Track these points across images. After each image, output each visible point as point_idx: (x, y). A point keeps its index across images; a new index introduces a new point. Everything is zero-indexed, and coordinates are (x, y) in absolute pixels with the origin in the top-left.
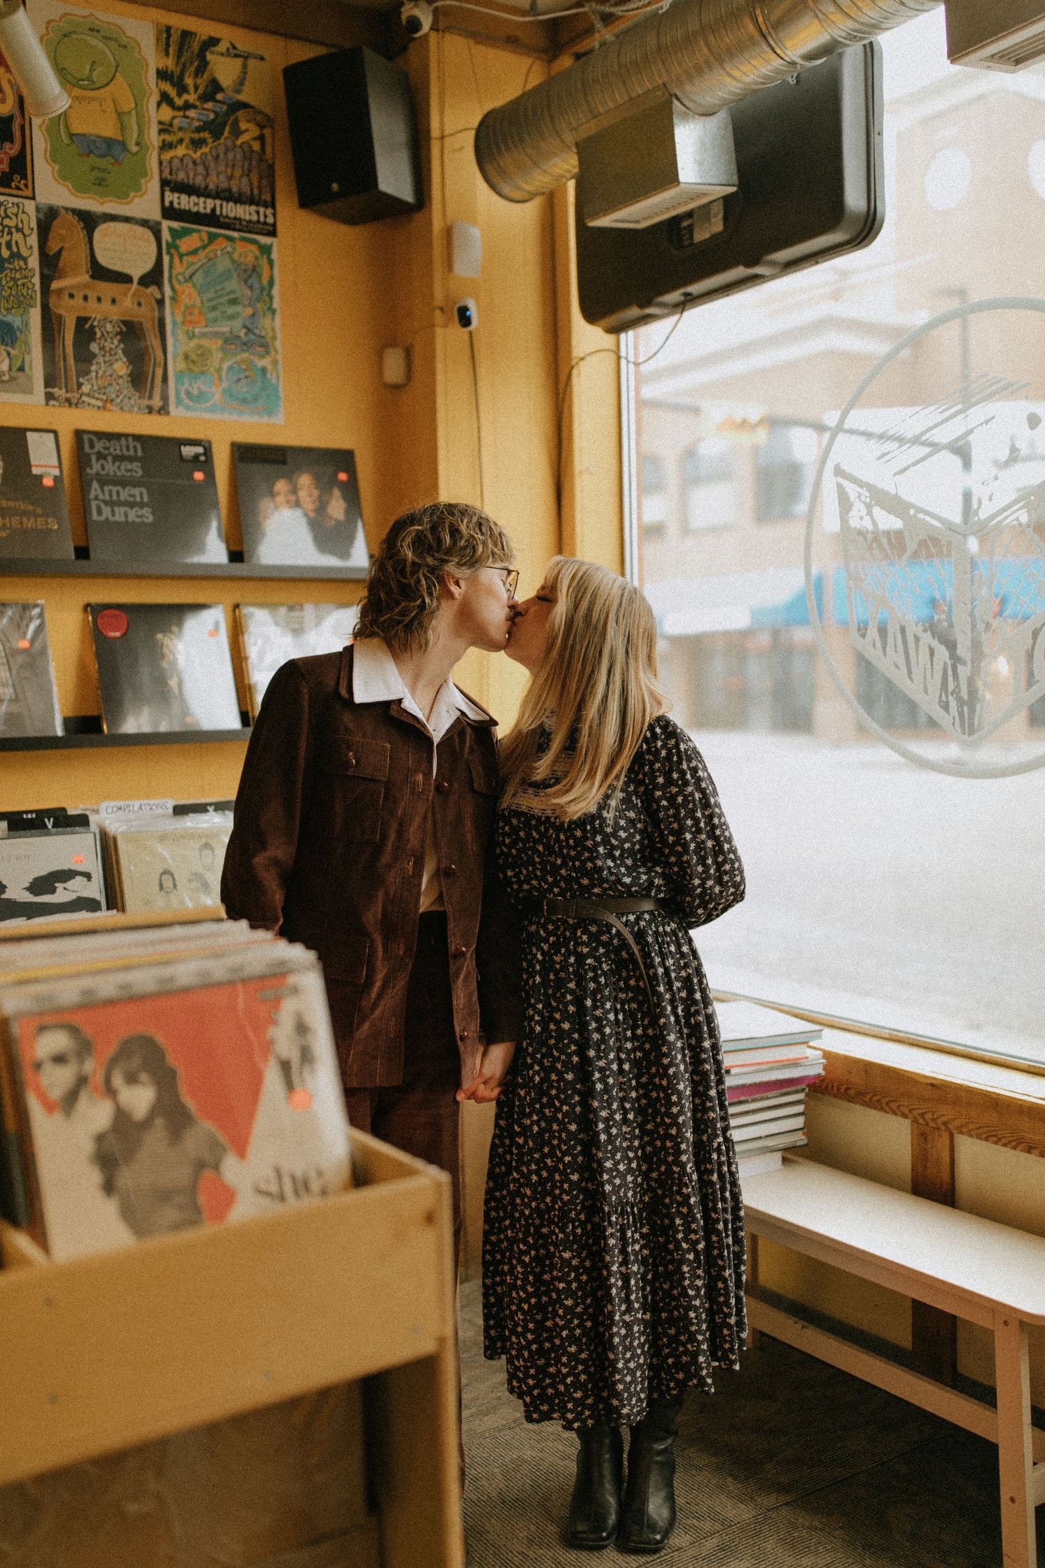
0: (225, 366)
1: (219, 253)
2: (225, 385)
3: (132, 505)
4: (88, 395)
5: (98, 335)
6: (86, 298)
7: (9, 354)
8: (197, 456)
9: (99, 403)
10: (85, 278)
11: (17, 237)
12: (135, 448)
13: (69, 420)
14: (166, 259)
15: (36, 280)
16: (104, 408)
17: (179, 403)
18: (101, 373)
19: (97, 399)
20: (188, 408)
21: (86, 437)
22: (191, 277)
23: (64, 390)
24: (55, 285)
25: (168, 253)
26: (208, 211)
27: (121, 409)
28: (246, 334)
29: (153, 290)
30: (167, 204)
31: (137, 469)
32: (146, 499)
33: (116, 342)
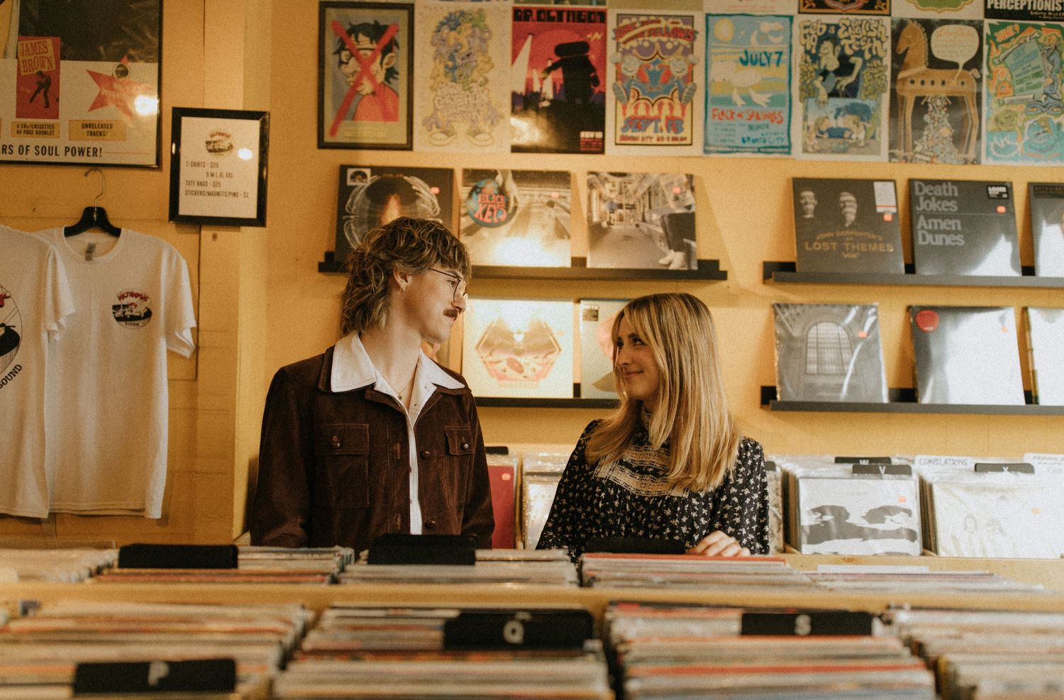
0: (1027, 125)
1: (1028, 39)
2: (1026, 138)
3: (948, 233)
4: (920, 153)
5: (931, 109)
6: (923, 83)
7: (865, 127)
8: (1001, 194)
9: (928, 159)
10: (924, 68)
11: (877, 43)
12: (953, 190)
13: (904, 172)
14: (985, 47)
15: (888, 73)
16: (932, 162)
17: (988, 154)
18: (930, 136)
19: (927, 156)
20: (995, 158)
21: (916, 184)
22: (1004, 59)
23: (902, 151)
24: (901, 75)
25: (988, 43)
26: (1022, 8)
27: (944, 162)
28: (1045, 99)
29: (975, 72)
30: (989, 7)
31: (953, 206)
32: (959, 228)
33: (943, 113)
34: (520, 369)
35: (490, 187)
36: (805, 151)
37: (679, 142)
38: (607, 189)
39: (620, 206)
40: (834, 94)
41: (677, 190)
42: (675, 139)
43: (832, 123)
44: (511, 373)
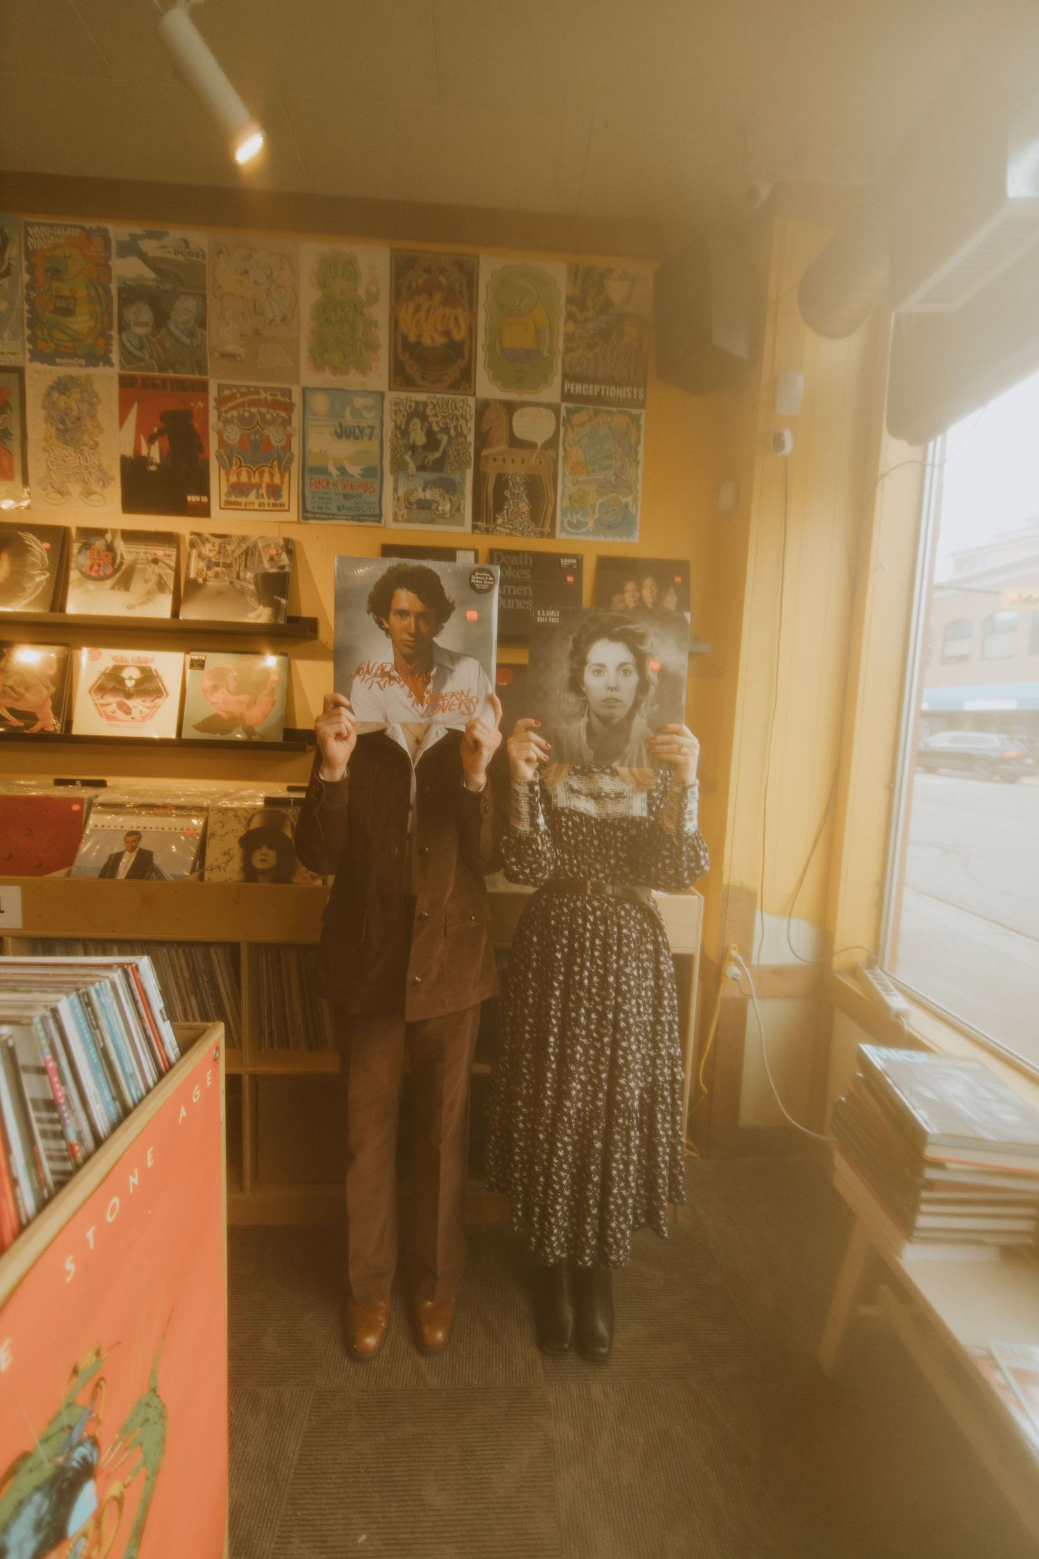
0: (598, 503)
1: (601, 424)
2: (597, 515)
3: (519, 598)
4: (501, 526)
5: (511, 484)
6: (504, 460)
7: (450, 500)
8: (571, 566)
9: (507, 531)
10: (505, 447)
11: (462, 421)
12: (528, 560)
13: (486, 543)
14: (562, 430)
15: (472, 450)
16: (511, 534)
17: (563, 529)
18: (510, 510)
19: (507, 528)
20: (568, 533)
21: (496, 553)
22: (579, 441)
23: (485, 523)
24: (485, 453)
25: (564, 425)
26: (596, 393)
27: (522, 534)
28: (616, 480)
29: (551, 452)
30: (566, 391)
31: (528, 576)
32: (530, 594)
33: (522, 489)
34: (127, 711)
35: (99, 544)
36: (396, 520)
37: (279, 508)
38: (207, 550)
39: (217, 564)
40: (422, 468)
41: (273, 552)
42: (274, 505)
43: (421, 495)
44: (120, 714)
